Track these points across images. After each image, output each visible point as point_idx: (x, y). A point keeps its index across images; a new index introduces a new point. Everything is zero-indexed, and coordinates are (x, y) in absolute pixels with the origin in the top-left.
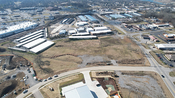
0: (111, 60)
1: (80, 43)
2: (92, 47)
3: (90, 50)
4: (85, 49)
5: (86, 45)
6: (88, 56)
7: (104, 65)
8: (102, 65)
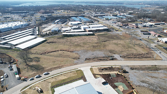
0: (114, 55)
1: (75, 39)
2: (89, 42)
3: (88, 46)
4: (82, 44)
5: (82, 41)
6: (86, 51)
7: (106, 60)
8: (104, 60)
